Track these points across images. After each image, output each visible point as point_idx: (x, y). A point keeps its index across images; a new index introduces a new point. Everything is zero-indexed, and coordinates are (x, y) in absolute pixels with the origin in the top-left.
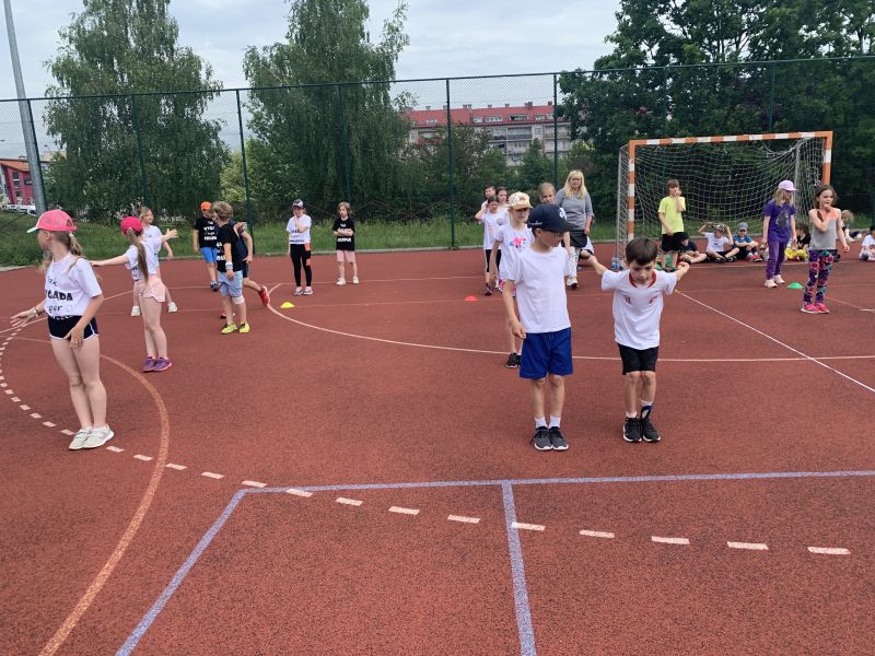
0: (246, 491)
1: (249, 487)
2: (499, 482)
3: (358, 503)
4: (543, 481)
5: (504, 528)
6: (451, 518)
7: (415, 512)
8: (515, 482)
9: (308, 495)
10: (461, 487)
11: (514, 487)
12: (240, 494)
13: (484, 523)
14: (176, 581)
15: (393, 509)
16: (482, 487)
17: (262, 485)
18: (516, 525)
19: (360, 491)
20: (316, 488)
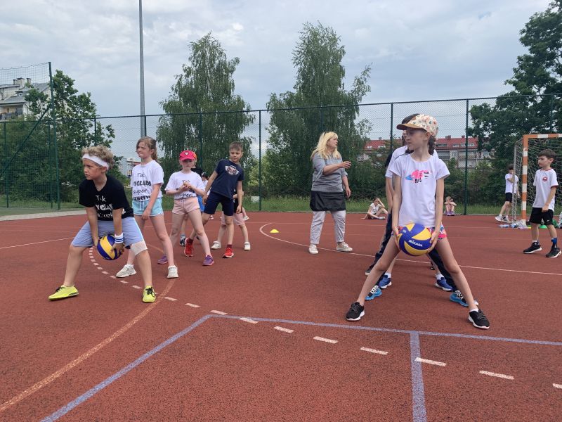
0: (212, 316)
1: (214, 314)
2: (407, 332)
3: (290, 331)
4: (447, 335)
5: (409, 360)
6: (363, 349)
7: (334, 342)
8: (422, 333)
9: (254, 322)
10: (375, 332)
11: (420, 336)
12: (206, 317)
13: (391, 356)
14: (141, 360)
15: (317, 338)
16: (393, 333)
17: (223, 314)
18: (419, 359)
19: (293, 325)
20: (262, 319)
